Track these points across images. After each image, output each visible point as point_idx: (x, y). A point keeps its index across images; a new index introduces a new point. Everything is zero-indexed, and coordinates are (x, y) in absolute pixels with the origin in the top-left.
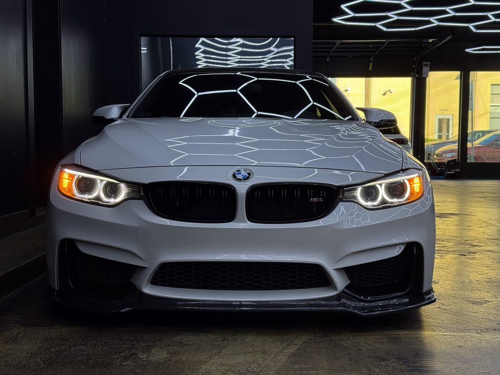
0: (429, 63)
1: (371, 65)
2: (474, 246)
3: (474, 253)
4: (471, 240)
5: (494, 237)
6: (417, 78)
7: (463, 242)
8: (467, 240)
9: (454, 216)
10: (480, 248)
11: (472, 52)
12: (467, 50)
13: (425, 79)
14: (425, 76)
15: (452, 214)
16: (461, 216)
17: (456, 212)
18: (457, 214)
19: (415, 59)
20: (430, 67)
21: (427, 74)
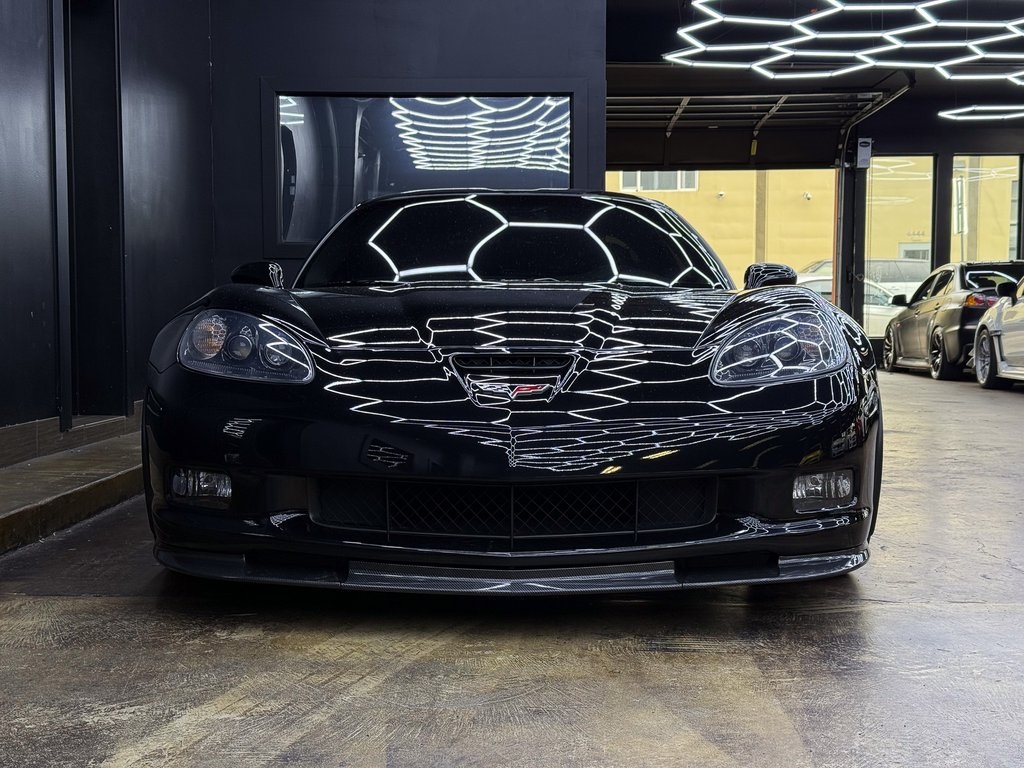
0: (869, 140)
1: (755, 144)
6: (846, 169)
11: (954, 118)
12: (944, 114)
13: (863, 171)
14: (861, 166)
19: (843, 132)
20: (873, 148)
21: (867, 162)
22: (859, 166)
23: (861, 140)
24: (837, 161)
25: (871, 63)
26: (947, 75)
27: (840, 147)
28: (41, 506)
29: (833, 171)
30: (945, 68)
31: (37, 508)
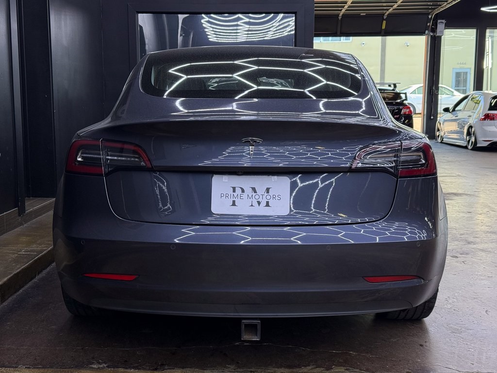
0: (444, 21)
1: (384, 22)
2: (469, 243)
3: (467, 254)
4: (467, 234)
5: (491, 230)
6: (431, 36)
7: (459, 236)
8: (462, 234)
9: (456, 198)
10: (475, 246)
11: (488, 11)
12: (483, 9)
13: (440, 38)
14: (440, 35)
15: (456, 194)
16: (465, 197)
17: (460, 192)
18: (460, 195)
19: (430, 17)
20: (445, 25)
21: (442, 32)
22: (438, 35)
23: (439, 21)
24: (427, 32)
27: (428, 24)
29: (424, 37)
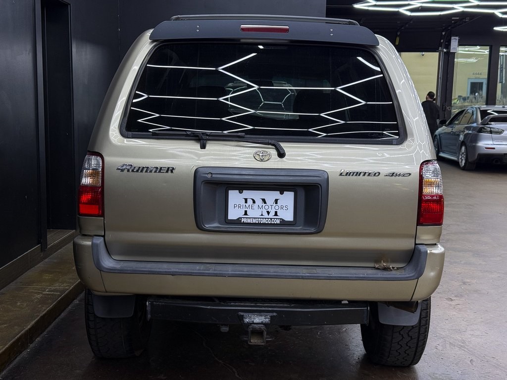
0: (457, 38)
1: (398, 39)
2: (464, 283)
3: (462, 296)
6: (445, 52)
11: (501, 30)
12: (496, 29)
14: (454, 52)
19: (443, 33)
20: (459, 42)
21: (456, 49)
22: (451, 51)
23: (453, 38)
24: (440, 48)
25: (461, 9)
26: (500, 16)
27: (442, 41)
28: (30, 329)
29: (438, 53)
30: (500, 12)
31: (27, 330)
